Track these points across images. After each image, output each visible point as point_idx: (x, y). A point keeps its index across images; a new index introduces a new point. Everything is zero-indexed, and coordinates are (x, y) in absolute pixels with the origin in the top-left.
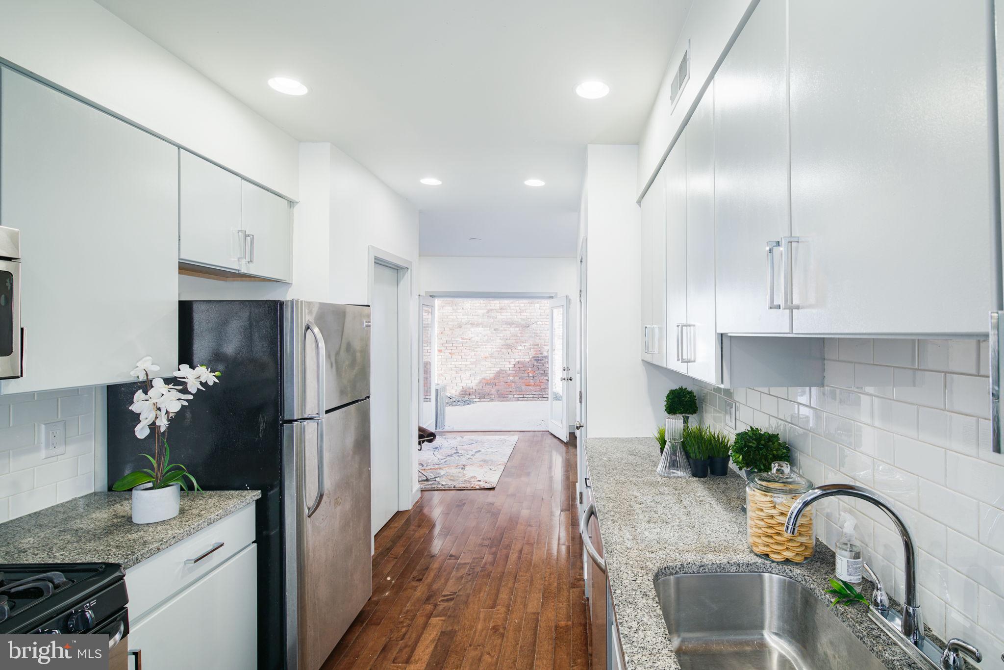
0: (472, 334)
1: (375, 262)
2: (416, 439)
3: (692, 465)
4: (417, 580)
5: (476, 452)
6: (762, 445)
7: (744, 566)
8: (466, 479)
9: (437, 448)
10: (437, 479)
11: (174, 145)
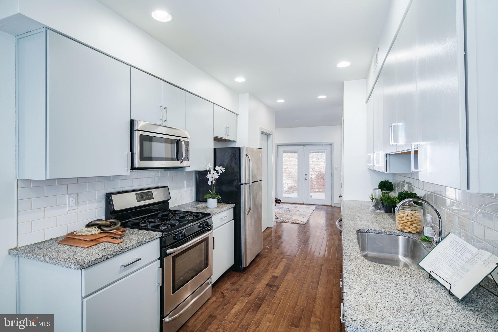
0: (294, 162)
1: (261, 133)
2: (274, 202)
3: (385, 208)
4: (277, 248)
5: (297, 211)
6: (407, 196)
7: (392, 233)
8: (293, 219)
9: (281, 208)
10: (281, 219)
11: (212, 103)
